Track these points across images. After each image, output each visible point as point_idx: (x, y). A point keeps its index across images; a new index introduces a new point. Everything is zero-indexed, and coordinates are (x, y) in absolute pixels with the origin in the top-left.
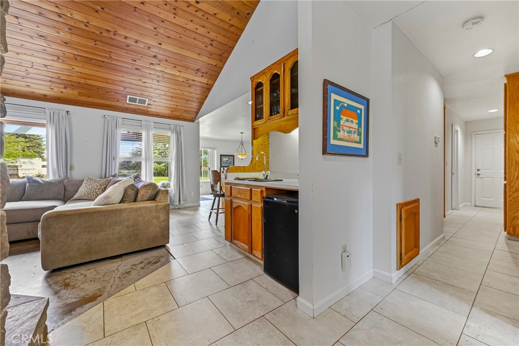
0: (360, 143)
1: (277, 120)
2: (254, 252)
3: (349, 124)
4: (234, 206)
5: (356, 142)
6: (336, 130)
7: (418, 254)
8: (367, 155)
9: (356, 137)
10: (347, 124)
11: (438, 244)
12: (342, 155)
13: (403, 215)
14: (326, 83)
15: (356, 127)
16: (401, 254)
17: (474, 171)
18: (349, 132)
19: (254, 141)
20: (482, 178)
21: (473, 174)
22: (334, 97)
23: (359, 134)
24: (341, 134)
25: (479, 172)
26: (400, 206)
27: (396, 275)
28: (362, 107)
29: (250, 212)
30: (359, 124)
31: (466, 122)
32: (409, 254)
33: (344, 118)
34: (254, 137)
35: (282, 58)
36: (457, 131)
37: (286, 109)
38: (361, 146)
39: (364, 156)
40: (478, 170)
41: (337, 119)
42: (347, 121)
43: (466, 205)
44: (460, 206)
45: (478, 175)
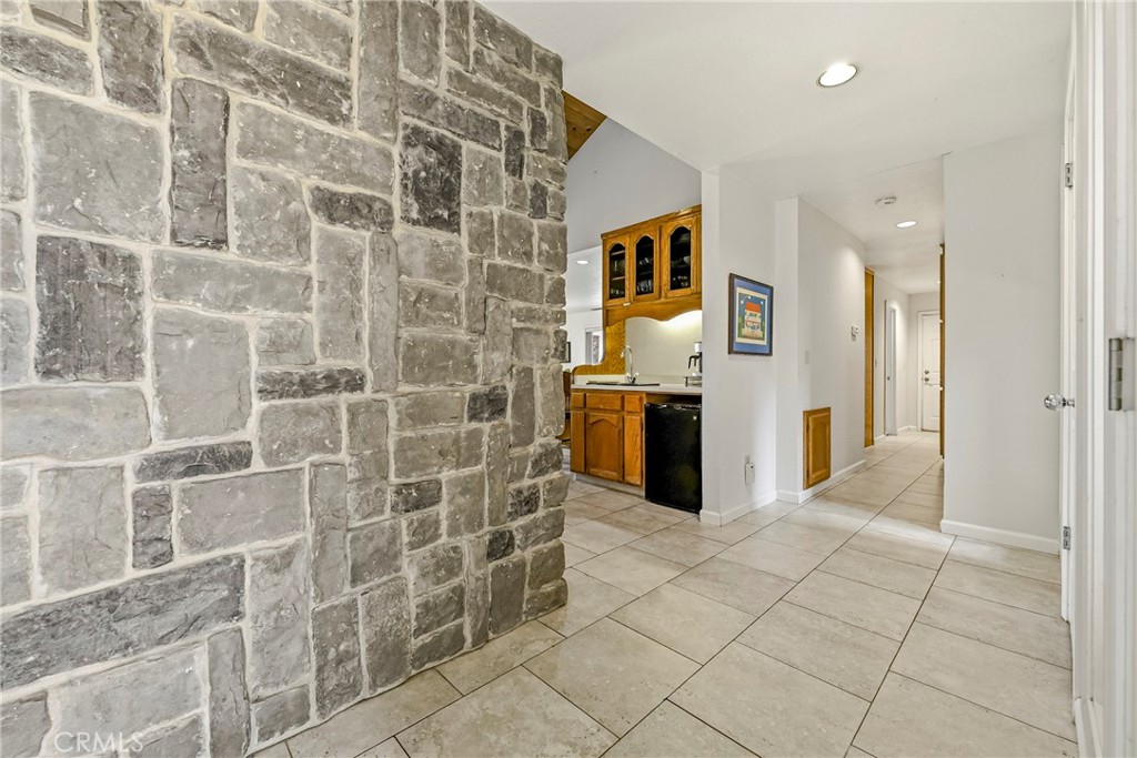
0: (763, 339)
1: (647, 302)
2: (628, 478)
3: (753, 318)
4: (592, 420)
5: (759, 339)
6: (741, 326)
7: (828, 476)
8: (770, 354)
9: (759, 333)
10: (751, 318)
11: (856, 471)
12: (745, 353)
13: (811, 424)
14: (732, 277)
15: (759, 321)
16: (808, 471)
17: (921, 374)
18: (753, 328)
19: (607, 328)
20: (931, 385)
21: (920, 378)
22: (739, 290)
23: (763, 330)
24: (746, 331)
25: (927, 376)
26: (807, 414)
27: (803, 495)
28: (765, 297)
29: (621, 425)
30: (763, 318)
31: (910, 295)
32: (818, 473)
33: (748, 312)
34: (606, 323)
35: (658, 218)
36: (894, 311)
37: (663, 288)
38: (765, 343)
39: (767, 355)
40: (927, 372)
41: (742, 315)
42: (751, 315)
43: (909, 429)
44: (899, 430)
45: (927, 380)
